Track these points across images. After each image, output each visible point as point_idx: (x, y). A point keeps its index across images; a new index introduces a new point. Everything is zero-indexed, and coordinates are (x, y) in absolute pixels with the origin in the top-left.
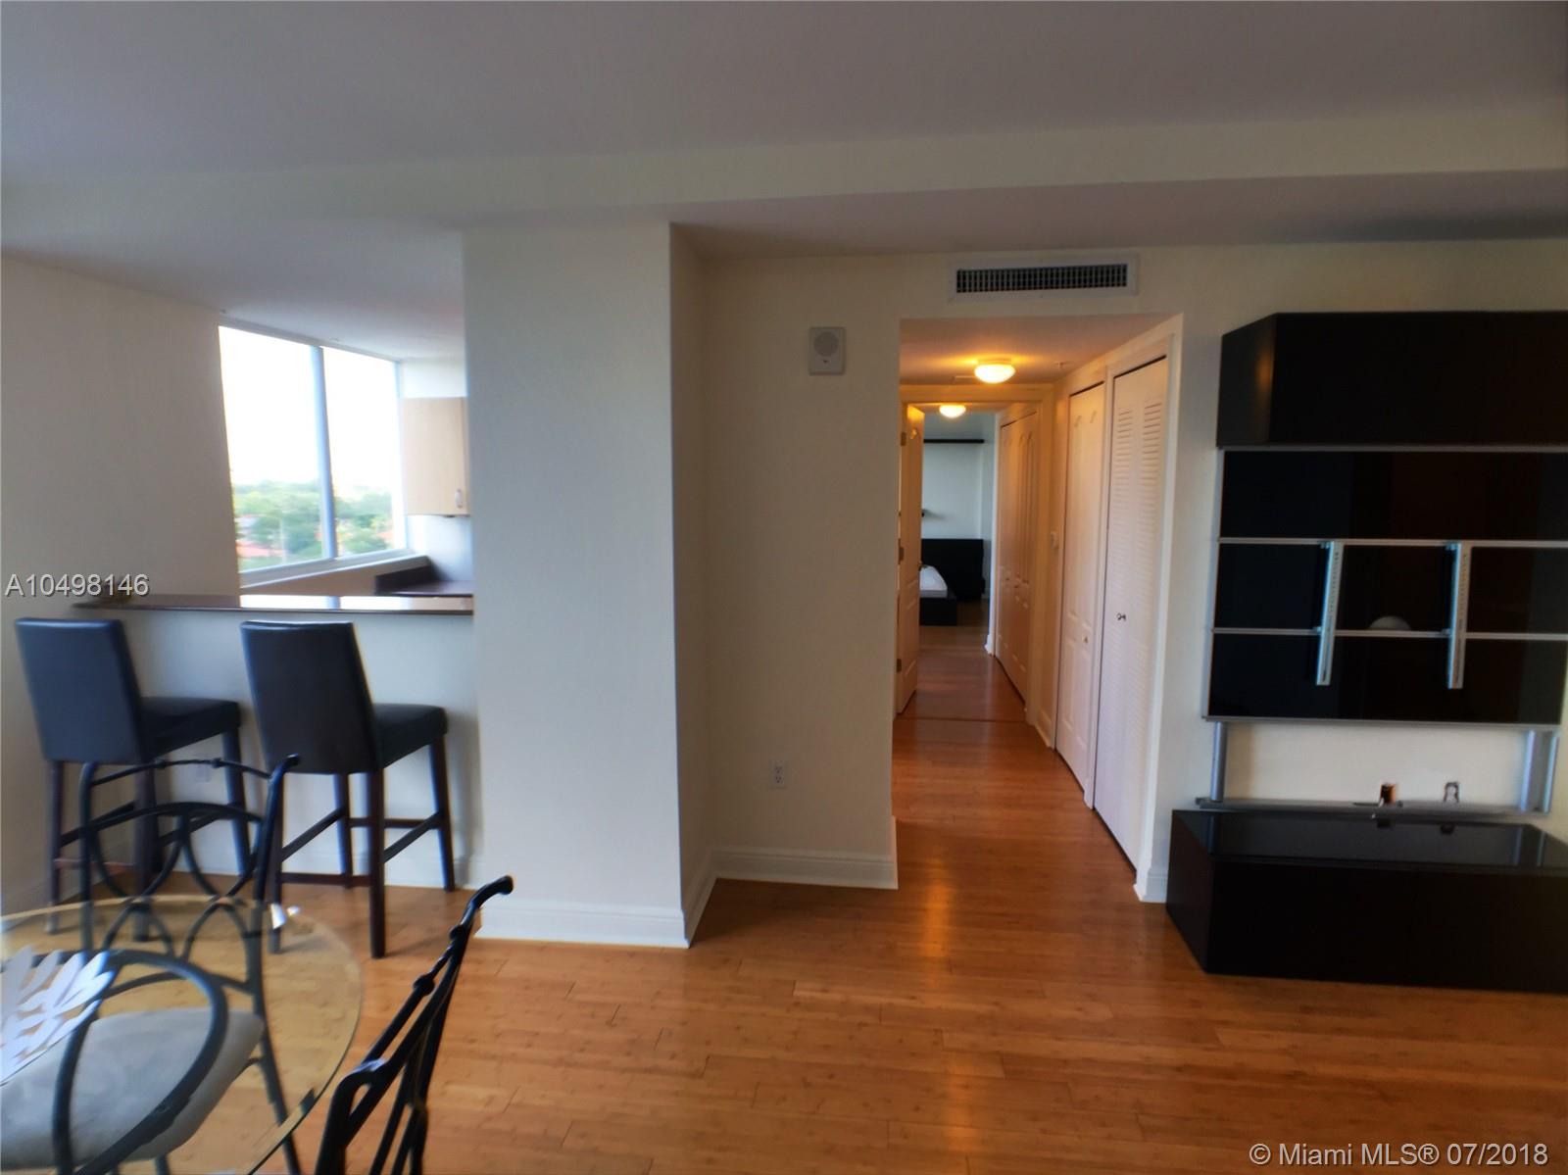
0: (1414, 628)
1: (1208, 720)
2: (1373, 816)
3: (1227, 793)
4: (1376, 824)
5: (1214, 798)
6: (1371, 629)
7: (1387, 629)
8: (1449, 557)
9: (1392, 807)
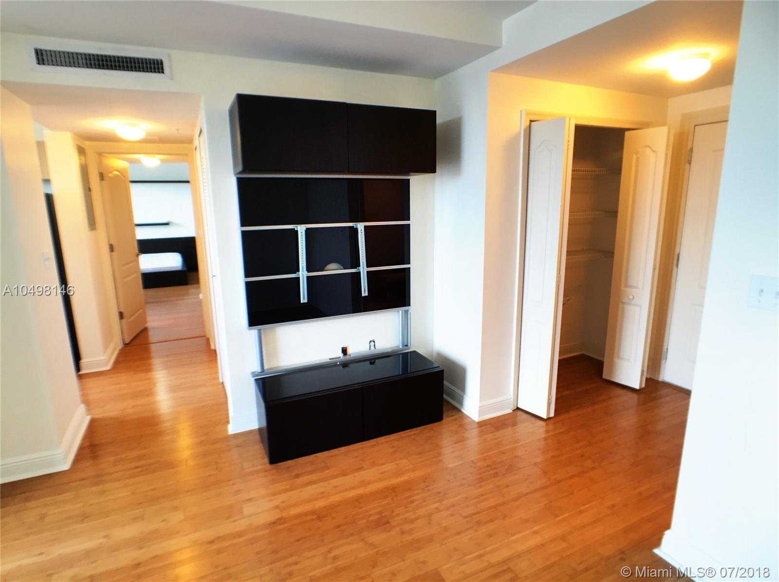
0: (345, 268)
1: (249, 329)
2: (338, 363)
3: (266, 367)
4: (341, 367)
5: (260, 371)
6: (326, 270)
7: (333, 270)
8: (355, 231)
9: (347, 357)
